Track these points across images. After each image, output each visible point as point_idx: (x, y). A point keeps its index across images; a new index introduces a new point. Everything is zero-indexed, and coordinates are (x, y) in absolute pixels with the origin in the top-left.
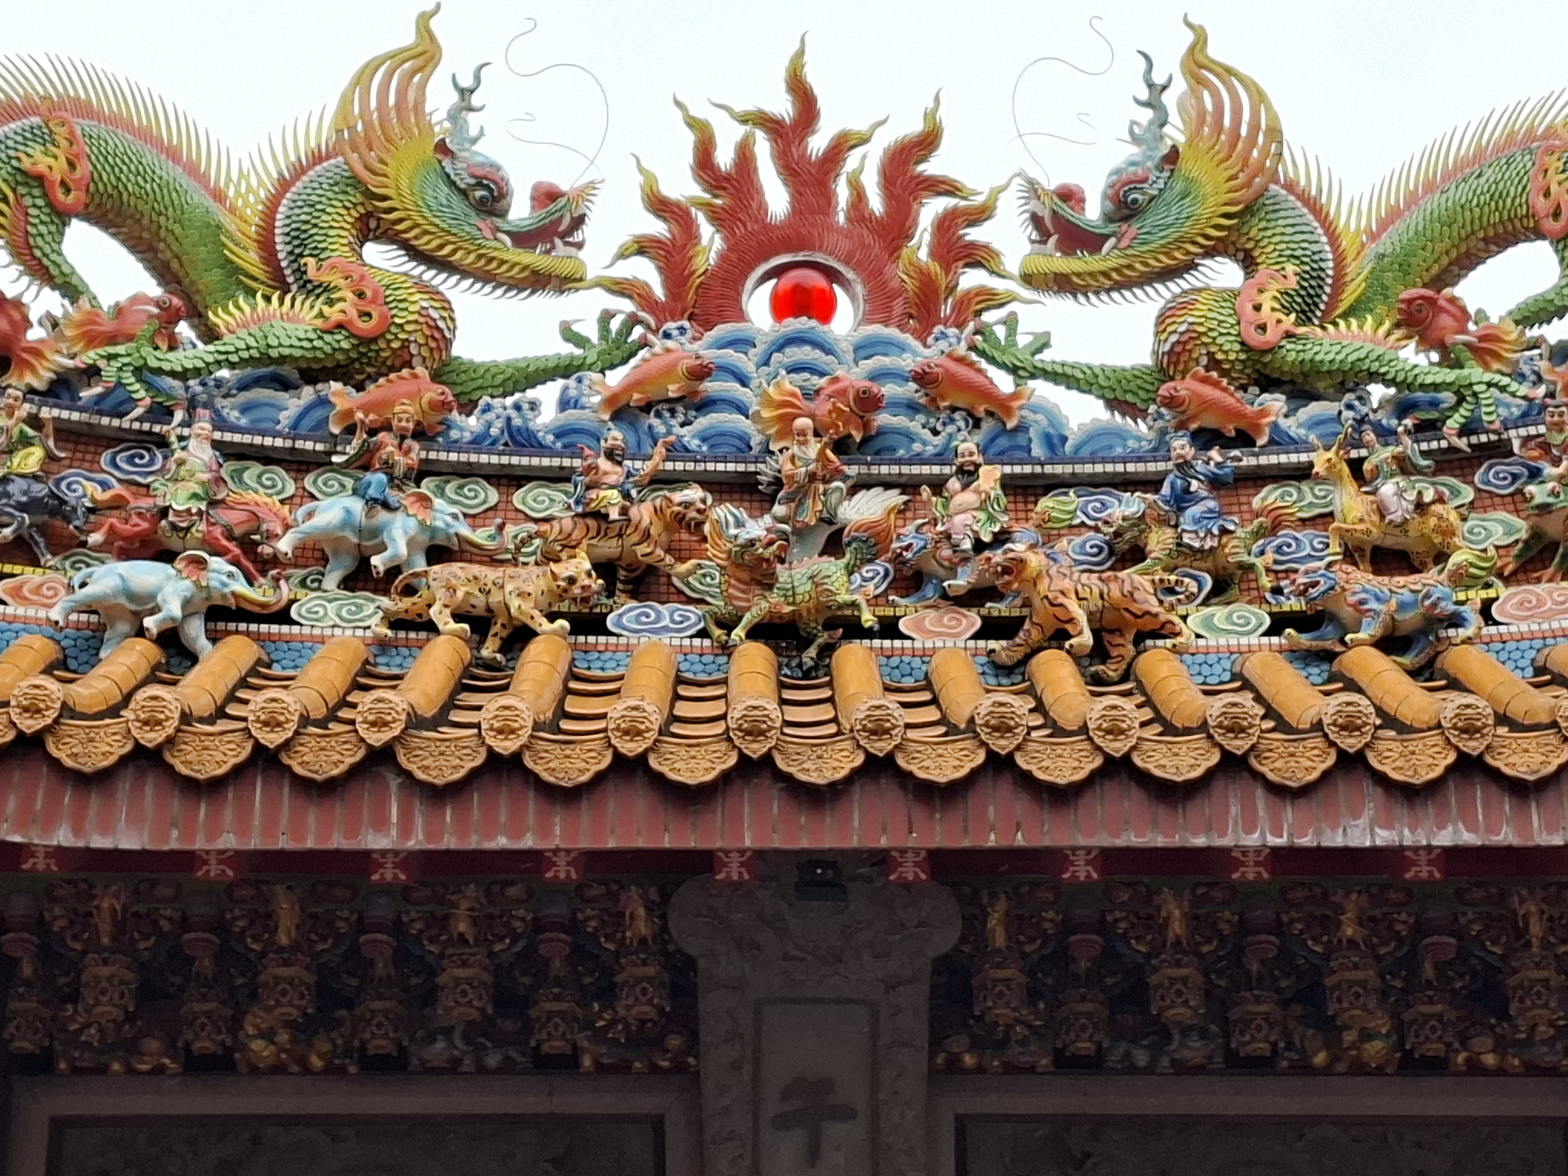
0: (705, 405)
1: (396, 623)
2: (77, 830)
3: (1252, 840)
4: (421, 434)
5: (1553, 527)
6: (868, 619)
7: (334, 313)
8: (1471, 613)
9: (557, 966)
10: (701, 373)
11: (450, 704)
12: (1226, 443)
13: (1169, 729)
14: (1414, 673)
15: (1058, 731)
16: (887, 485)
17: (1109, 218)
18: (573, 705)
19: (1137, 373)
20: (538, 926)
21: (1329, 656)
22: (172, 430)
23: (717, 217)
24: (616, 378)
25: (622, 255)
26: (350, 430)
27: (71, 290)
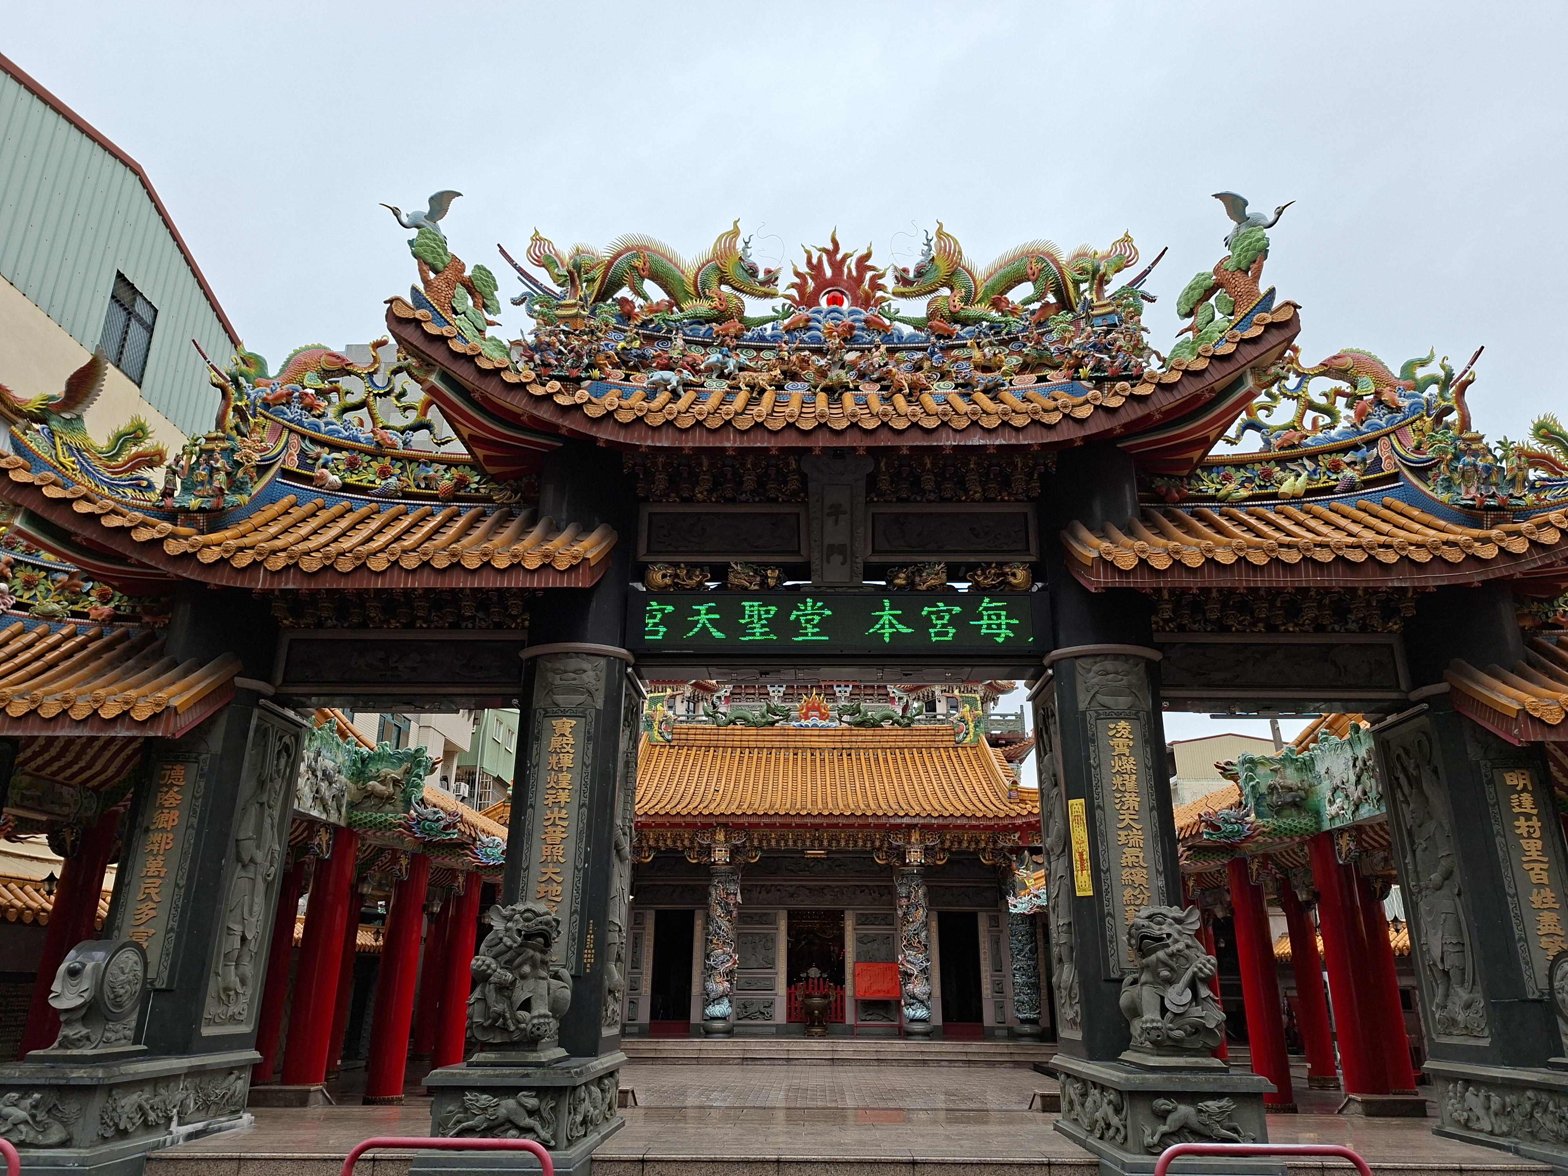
0: (810, 329)
1: (730, 387)
2: (653, 441)
3: (948, 443)
4: (736, 337)
5: (1029, 360)
6: (851, 386)
7: (713, 304)
8: (1007, 383)
9: (773, 476)
10: (809, 320)
11: (745, 409)
12: (945, 338)
13: (928, 415)
14: (991, 399)
15: (900, 415)
16: (856, 350)
17: (915, 277)
18: (776, 409)
19: (922, 319)
20: (768, 466)
21: (969, 395)
22: (673, 336)
23: (812, 278)
24: (786, 322)
25: (788, 288)
26: (718, 336)
27: (646, 298)
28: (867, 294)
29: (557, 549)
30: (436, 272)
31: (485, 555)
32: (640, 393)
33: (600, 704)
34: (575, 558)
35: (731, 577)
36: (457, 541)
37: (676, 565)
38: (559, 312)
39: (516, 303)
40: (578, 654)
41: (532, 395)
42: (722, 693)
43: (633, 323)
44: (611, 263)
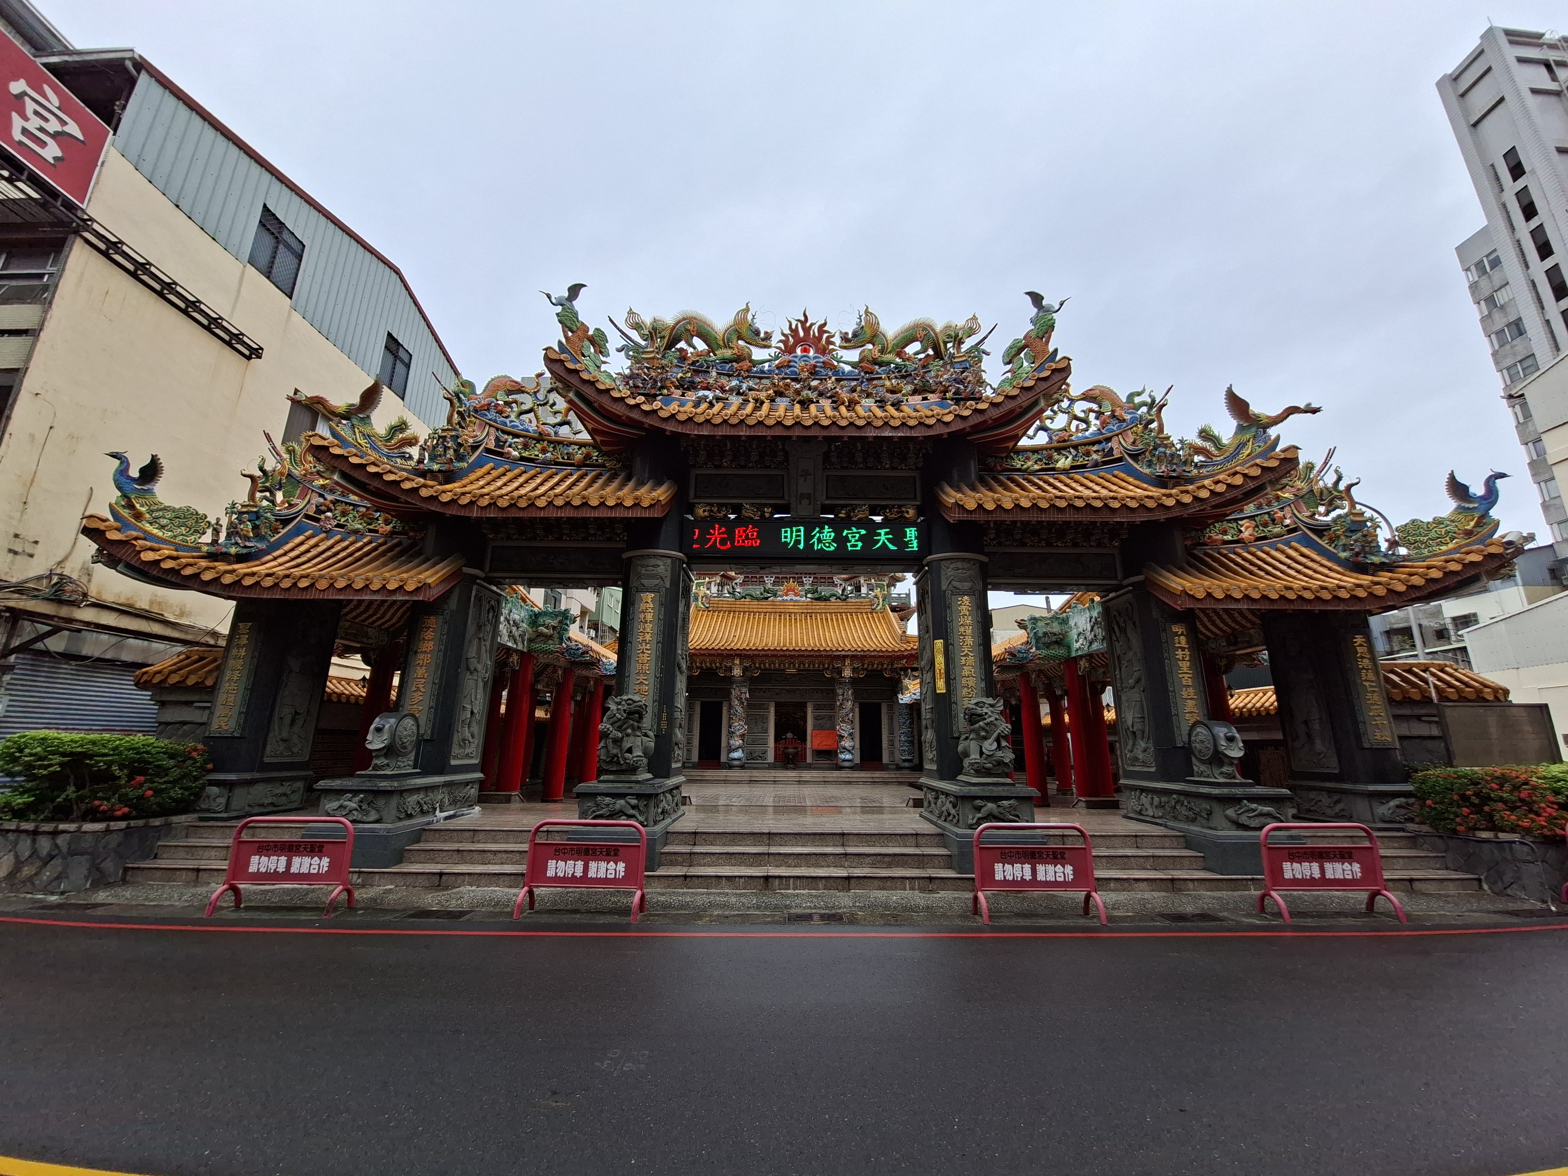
0: (790, 367)
1: (744, 400)
2: (698, 432)
3: (871, 435)
6: (815, 400)
7: (734, 352)
8: (905, 400)
9: (768, 452)
10: (790, 361)
11: (752, 413)
12: (869, 373)
13: (859, 418)
15: (843, 418)
16: (818, 379)
17: (852, 337)
18: (770, 413)
19: (856, 362)
20: (765, 447)
21: (883, 407)
23: (792, 336)
24: (777, 362)
25: (778, 342)
26: (737, 370)
27: (694, 348)
28: (824, 346)
29: (642, 495)
30: (572, 332)
31: (602, 498)
32: (690, 404)
33: (668, 585)
34: (653, 500)
35: (743, 512)
36: (586, 490)
37: (711, 505)
38: (644, 356)
39: (619, 350)
40: (655, 556)
41: (628, 405)
42: (737, 581)
43: (687, 362)
44: (674, 327)
